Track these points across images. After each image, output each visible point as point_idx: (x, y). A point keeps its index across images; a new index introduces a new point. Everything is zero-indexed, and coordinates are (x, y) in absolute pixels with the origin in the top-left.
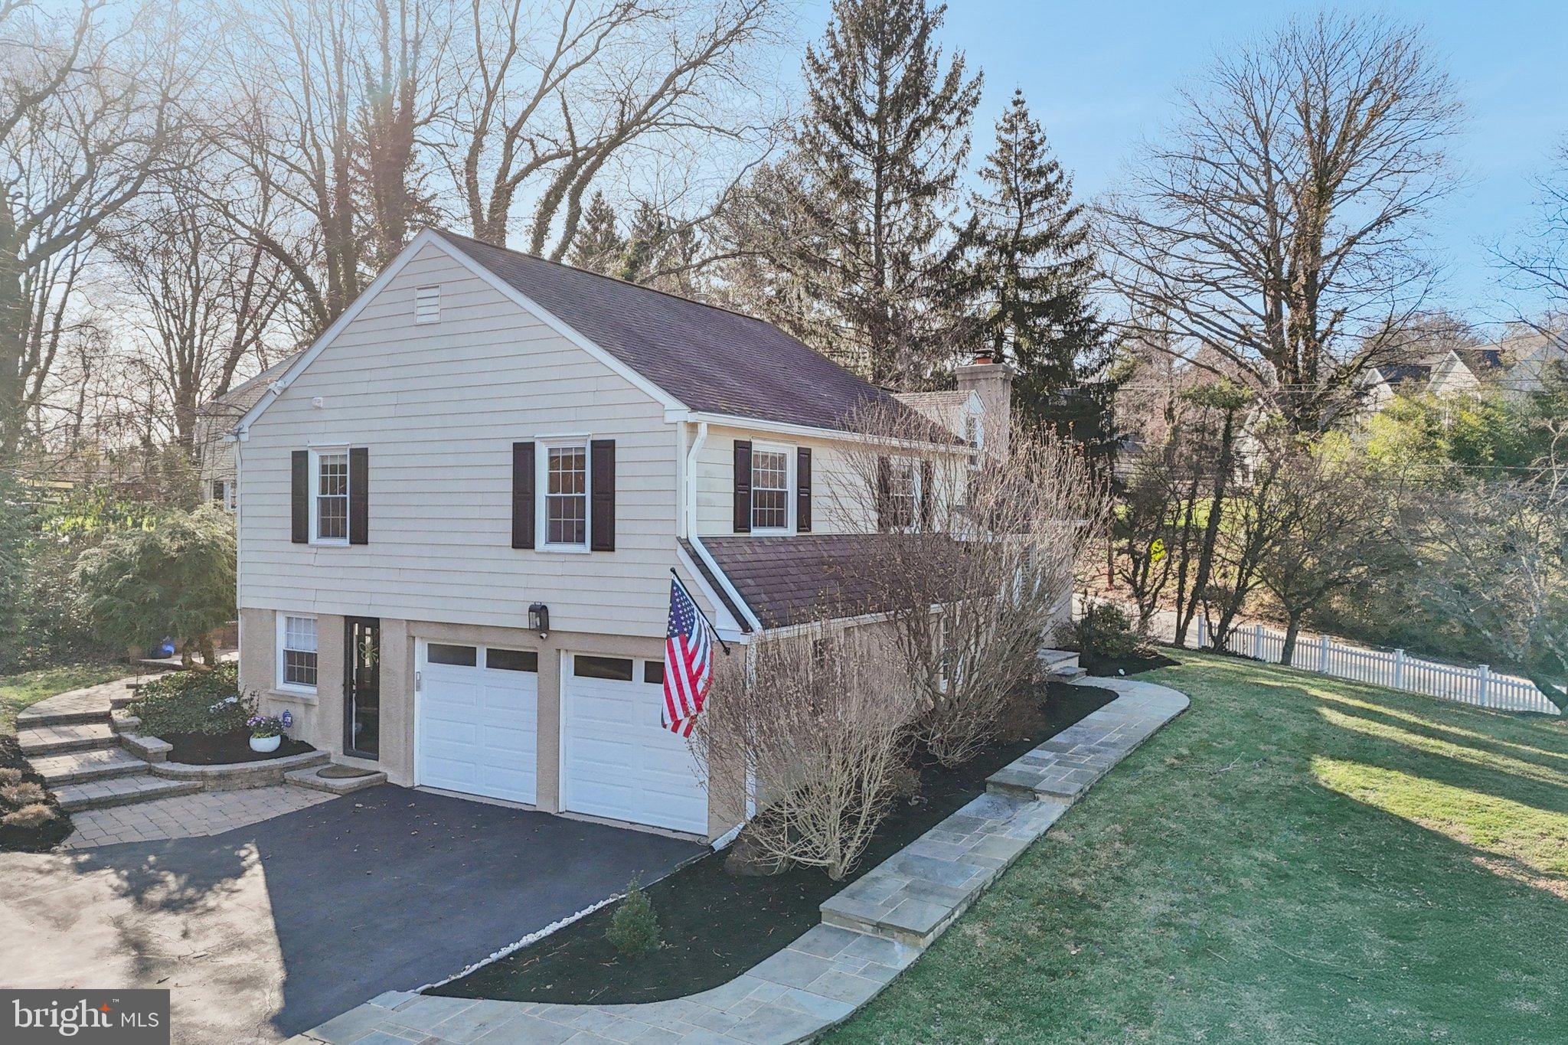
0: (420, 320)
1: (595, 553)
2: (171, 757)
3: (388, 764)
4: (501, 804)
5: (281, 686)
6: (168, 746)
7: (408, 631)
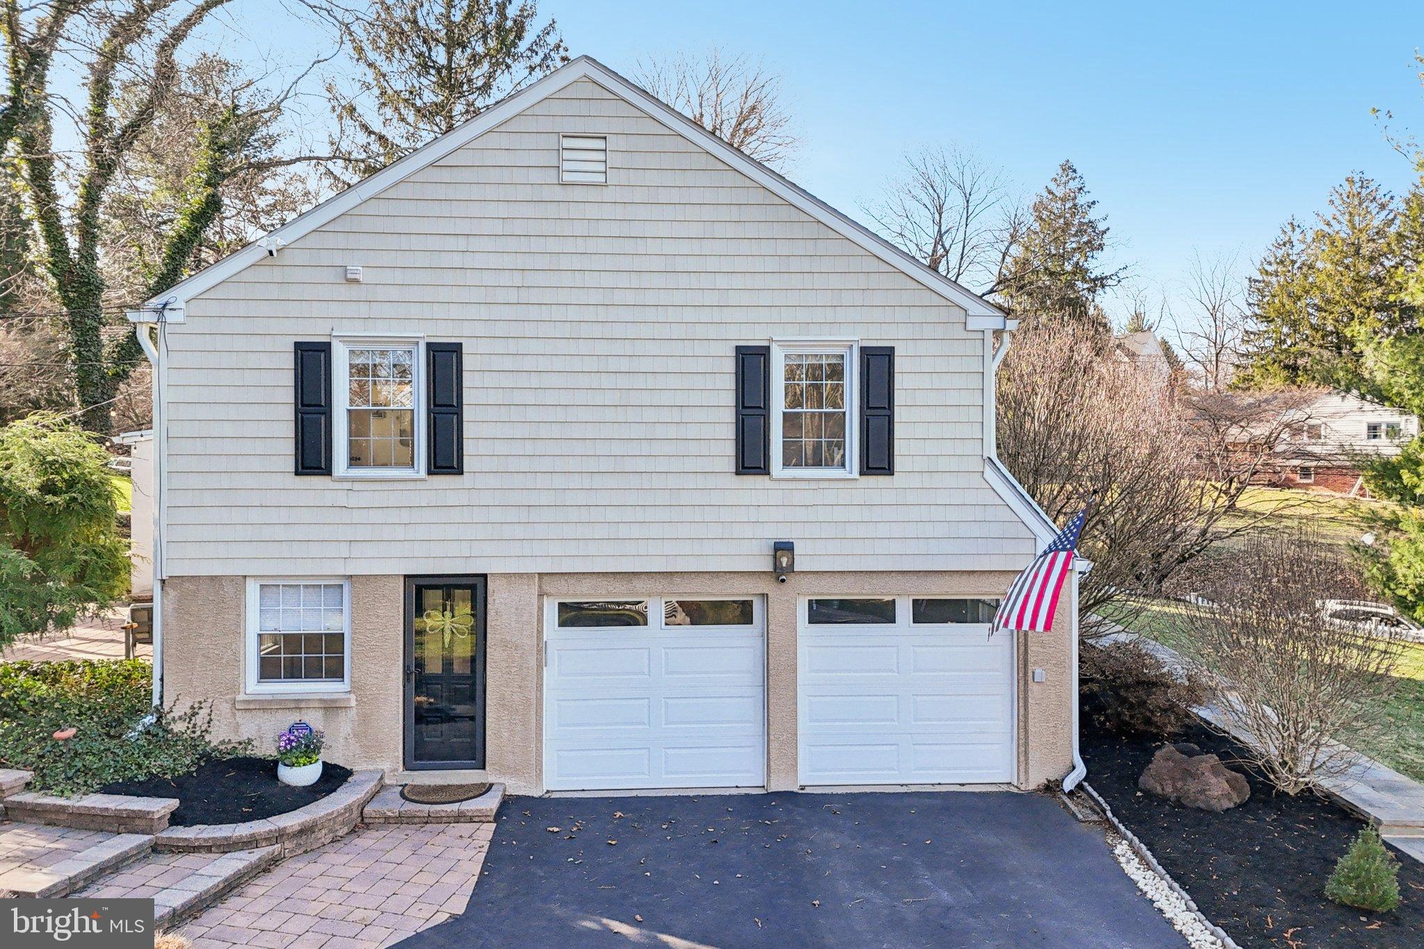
0: (567, 177)
1: (865, 478)
2: (176, 819)
3: (503, 770)
4: (710, 792)
5: (253, 686)
6: (174, 803)
7: (540, 587)
